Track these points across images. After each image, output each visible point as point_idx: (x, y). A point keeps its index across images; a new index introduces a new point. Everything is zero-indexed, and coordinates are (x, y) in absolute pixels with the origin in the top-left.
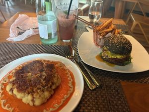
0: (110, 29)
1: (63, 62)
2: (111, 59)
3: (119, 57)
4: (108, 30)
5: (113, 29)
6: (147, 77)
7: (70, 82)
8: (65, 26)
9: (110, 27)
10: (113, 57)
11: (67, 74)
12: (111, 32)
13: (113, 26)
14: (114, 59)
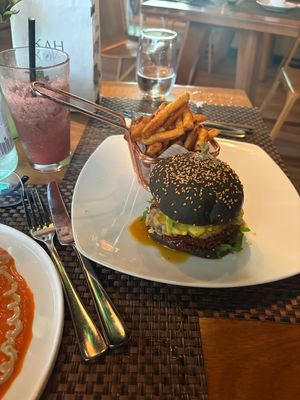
0: (178, 132)
1: (10, 250)
2: (172, 237)
3: (195, 231)
4: (171, 134)
5: (188, 132)
6: (295, 297)
7: (11, 335)
8: (30, 122)
9: (179, 123)
10: (176, 232)
11: (10, 299)
12: (181, 139)
13: (187, 121)
14: (179, 238)
